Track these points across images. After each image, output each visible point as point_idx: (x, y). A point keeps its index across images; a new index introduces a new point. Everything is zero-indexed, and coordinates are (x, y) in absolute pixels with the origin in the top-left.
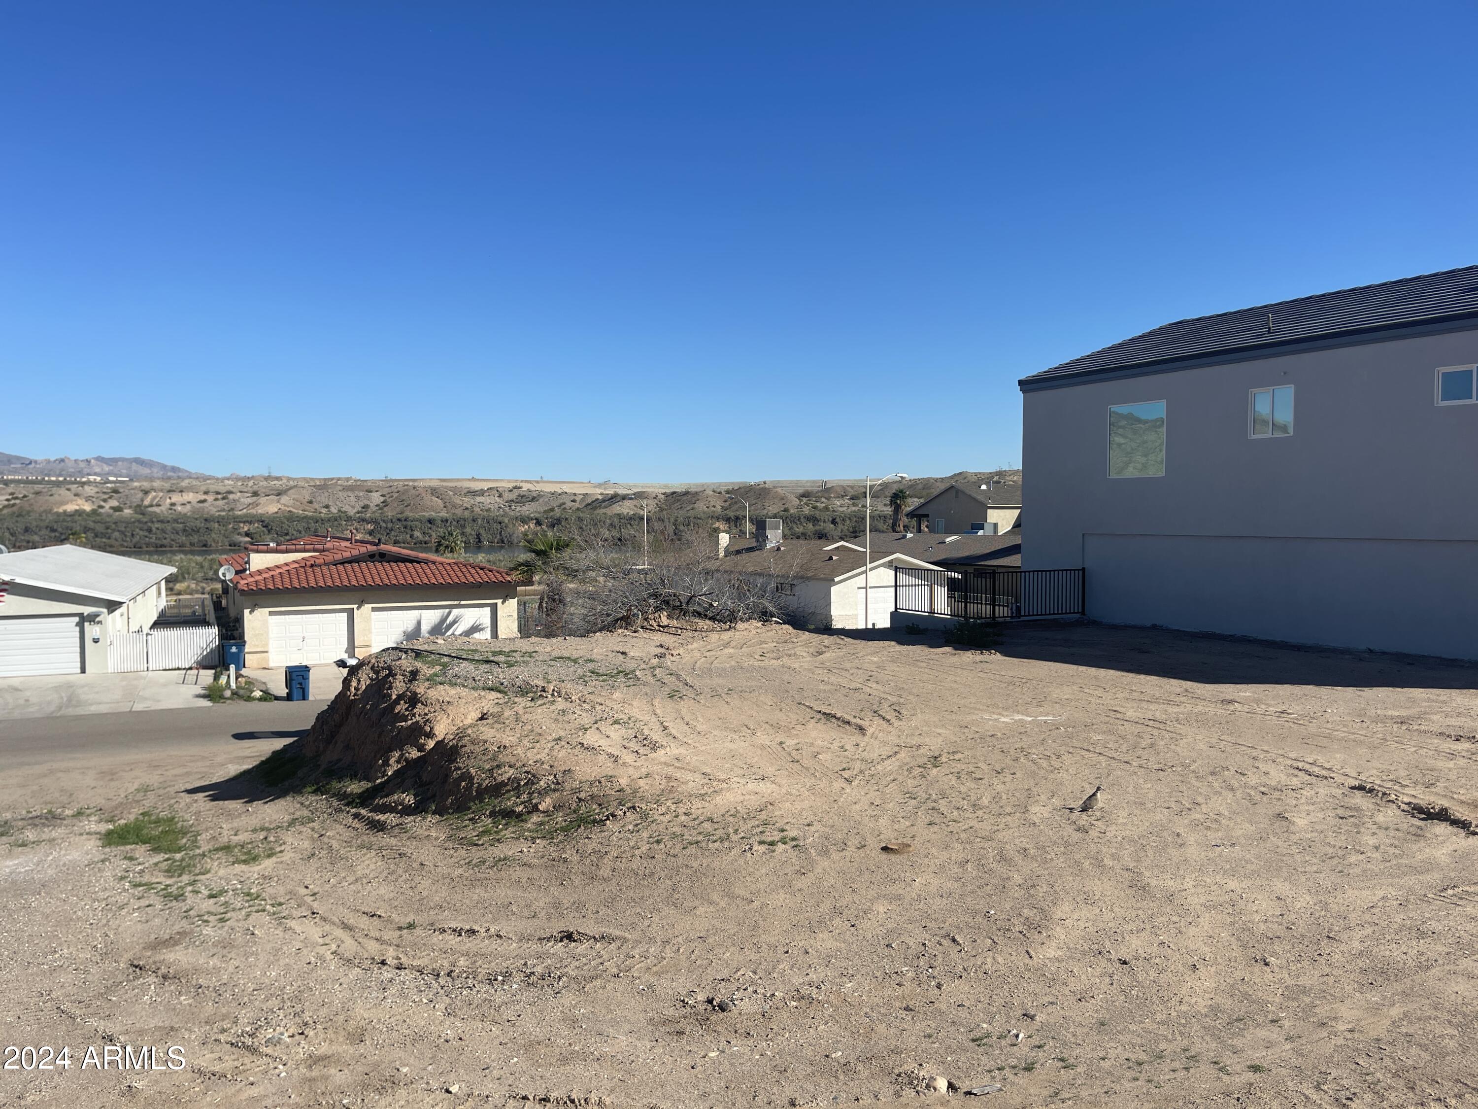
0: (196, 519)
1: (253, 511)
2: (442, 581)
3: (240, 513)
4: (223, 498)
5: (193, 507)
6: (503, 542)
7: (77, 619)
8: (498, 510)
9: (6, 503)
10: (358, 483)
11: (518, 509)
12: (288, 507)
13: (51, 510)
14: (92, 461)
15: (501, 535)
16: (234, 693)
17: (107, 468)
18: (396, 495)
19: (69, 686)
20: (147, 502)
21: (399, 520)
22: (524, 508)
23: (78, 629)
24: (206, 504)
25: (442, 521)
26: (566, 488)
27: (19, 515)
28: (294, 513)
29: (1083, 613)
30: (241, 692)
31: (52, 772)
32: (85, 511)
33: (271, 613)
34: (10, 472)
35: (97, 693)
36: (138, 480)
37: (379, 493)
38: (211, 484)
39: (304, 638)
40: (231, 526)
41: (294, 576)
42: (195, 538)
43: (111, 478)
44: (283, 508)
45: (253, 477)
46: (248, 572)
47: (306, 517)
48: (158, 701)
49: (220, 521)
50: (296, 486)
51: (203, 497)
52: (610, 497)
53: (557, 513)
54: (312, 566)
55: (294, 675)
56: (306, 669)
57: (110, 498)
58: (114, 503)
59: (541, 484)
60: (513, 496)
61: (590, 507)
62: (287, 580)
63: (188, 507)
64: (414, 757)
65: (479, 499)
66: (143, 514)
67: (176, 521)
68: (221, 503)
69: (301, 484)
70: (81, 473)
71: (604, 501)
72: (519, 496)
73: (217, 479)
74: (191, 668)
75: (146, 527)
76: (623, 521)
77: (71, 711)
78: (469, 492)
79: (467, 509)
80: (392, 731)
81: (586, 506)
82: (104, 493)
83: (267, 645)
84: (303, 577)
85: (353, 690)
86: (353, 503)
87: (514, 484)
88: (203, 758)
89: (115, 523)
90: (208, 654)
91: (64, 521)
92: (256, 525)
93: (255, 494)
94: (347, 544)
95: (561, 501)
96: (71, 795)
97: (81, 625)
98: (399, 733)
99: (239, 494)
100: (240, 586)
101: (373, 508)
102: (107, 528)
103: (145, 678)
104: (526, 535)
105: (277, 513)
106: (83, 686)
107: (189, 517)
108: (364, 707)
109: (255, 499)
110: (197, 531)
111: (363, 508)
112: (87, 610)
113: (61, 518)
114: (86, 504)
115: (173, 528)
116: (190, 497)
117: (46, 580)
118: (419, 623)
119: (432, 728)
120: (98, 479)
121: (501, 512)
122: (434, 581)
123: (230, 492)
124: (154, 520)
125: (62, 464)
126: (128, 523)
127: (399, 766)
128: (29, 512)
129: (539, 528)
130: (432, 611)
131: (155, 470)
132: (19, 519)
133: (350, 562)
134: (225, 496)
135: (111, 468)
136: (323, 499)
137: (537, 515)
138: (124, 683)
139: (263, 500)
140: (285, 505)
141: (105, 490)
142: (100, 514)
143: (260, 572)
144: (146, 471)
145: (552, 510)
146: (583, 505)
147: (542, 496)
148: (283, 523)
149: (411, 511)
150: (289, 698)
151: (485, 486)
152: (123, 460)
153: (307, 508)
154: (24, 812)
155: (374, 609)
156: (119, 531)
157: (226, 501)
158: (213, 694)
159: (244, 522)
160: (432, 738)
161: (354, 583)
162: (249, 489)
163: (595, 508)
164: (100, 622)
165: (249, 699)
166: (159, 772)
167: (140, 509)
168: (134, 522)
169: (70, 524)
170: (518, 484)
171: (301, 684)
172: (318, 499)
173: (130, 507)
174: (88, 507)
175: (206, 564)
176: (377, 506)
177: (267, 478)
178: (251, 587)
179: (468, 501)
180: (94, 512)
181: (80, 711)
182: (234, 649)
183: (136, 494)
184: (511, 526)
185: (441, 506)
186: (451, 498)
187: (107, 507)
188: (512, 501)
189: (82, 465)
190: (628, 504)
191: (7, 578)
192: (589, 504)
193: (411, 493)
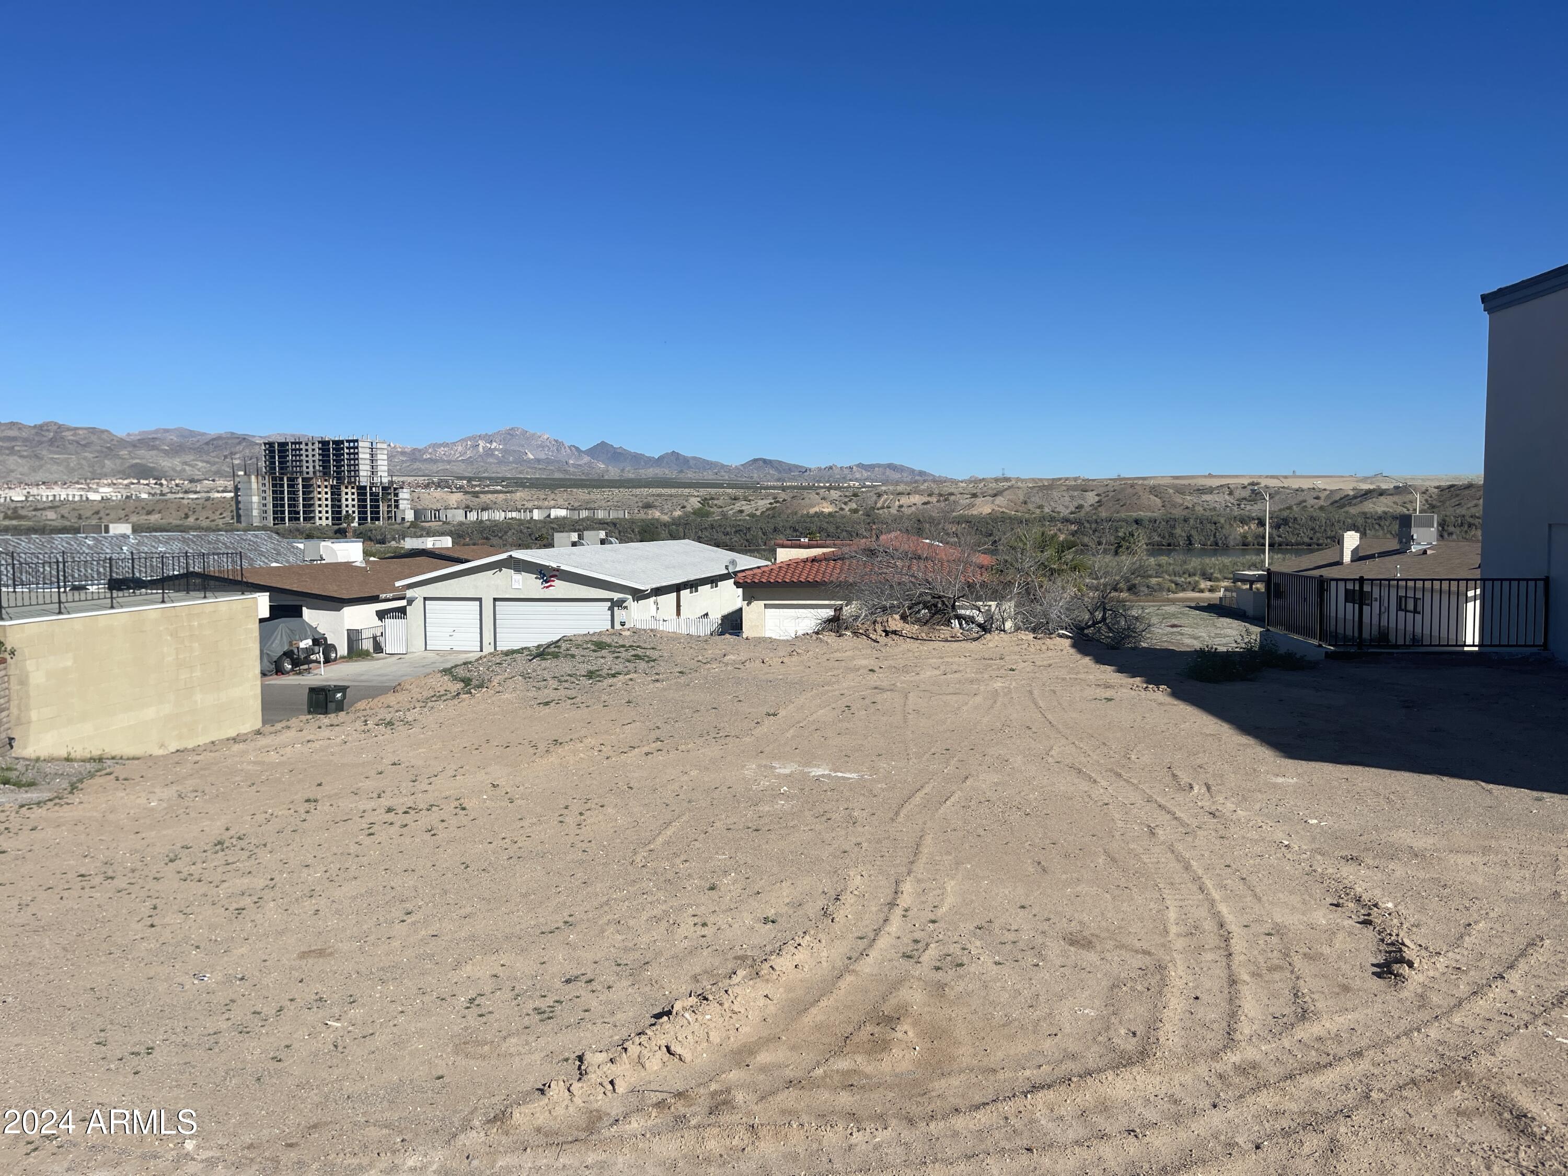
0: (919, 519)
1: (966, 512)
3: (954, 514)
4: (946, 500)
5: (917, 509)
6: (1217, 544)
7: (609, 604)
8: (1221, 509)
9: (769, 506)
11: (1248, 507)
12: (1001, 507)
13: (799, 512)
14: (854, 468)
15: (1215, 536)
17: (865, 474)
18: (1111, 494)
20: (879, 505)
21: (1109, 520)
23: (609, 612)
24: (929, 506)
26: (1315, 484)
27: (774, 517)
28: (1006, 513)
29: (1545, 646)
32: (825, 513)
33: (766, 606)
34: (790, 480)
37: (1095, 493)
38: (933, 487)
44: (996, 508)
45: (986, 479)
47: (1016, 517)
49: (931, 521)
50: (1016, 487)
51: (926, 499)
52: (1363, 492)
53: (1297, 512)
57: (850, 501)
58: (853, 506)
59: (1289, 480)
60: (1246, 493)
61: (1336, 505)
63: (913, 509)
65: (1206, 497)
66: (873, 516)
68: (943, 504)
69: (1022, 484)
70: (844, 479)
71: (1355, 497)
72: (1253, 493)
73: (952, 482)
76: (1369, 521)
78: (1199, 490)
79: (1187, 508)
81: (1332, 504)
82: (845, 496)
86: (1066, 504)
87: (1251, 480)
93: (974, 495)
95: (1301, 499)
97: (611, 609)
99: (960, 496)
100: (736, 579)
101: (1087, 508)
104: (1245, 537)
105: (987, 514)
107: (912, 518)
109: (972, 500)
111: (1077, 508)
112: (616, 596)
113: (804, 519)
114: (831, 507)
116: (916, 499)
120: (857, 484)
121: (1224, 511)
123: (952, 494)
125: (830, 471)
128: (782, 515)
129: (1261, 529)
132: (770, 520)
134: (946, 497)
135: (868, 474)
136: (1037, 499)
139: (979, 501)
140: (999, 506)
141: (846, 494)
142: (837, 516)
144: (897, 476)
145: (1290, 508)
146: (1329, 503)
148: (988, 523)
149: (1123, 511)
151: (1215, 483)
152: (879, 466)
153: (1020, 509)
157: (947, 502)
159: (957, 523)
162: (973, 490)
163: (1343, 506)
164: (626, 608)
167: (873, 511)
170: (1255, 481)
173: (865, 509)
174: (829, 510)
176: (1091, 506)
177: (997, 480)
179: (1189, 500)
180: (833, 513)
183: (872, 497)
184: (1227, 526)
185: (1160, 505)
186: (1170, 497)
187: (847, 509)
188: (1245, 499)
189: (846, 471)
190: (1385, 501)
191: (554, 565)
192: (1336, 502)
193: (1127, 492)
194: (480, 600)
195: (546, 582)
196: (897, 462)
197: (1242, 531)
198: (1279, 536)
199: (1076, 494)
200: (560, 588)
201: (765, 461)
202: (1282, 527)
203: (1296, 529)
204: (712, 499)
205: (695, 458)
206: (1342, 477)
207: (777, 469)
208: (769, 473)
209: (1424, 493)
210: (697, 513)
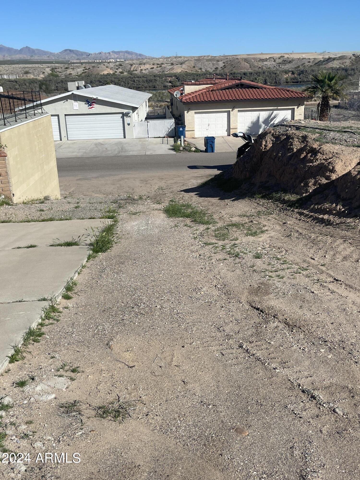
0: (151, 76)
1: (172, 72)
2: (270, 97)
3: (167, 73)
4: (160, 67)
5: (149, 71)
6: (276, 83)
7: (121, 115)
8: (274, 68)
9: (83, 71)
10: (213, 58)
11: (283, 67)
13: (99, 73)
14: (111, 53)
15: (275, 80)
16: (184, 149)
17: (116, 56)
18: (229, 62)
19: (121, 143)
20: (132, 69)
21: (231, 74)
22: (286, 67)
23: (122, 119)
24: (153, 69)
25: (250, 74)
26: (304, 56)
27: (88, 76)
28: (188, 72)
30: (187, 148)
31: (123, 179)
32: (111, 73)
33: (196, 113)
34: (83, 59)
35: (131, 146)
36: (128, 60)
37: (222, 62)
38: (154, 61)
39: (209, 124)
40: (164, 78)
41: (205, 96)
42: (151, 84)
43: (118, 60)
44: (183, 70)
45: (170, 57)
46: (184, 94)
47: (193, 74)
48: (155, 151)
49: (160, 76)
50: (188, 60)
51: (152, 66)
52: (327, 59)
53: (301, 68)
54: (212, 91)
55: (208, 140)
56: (213, 138)
57: (119, 68)
58: (120, 70)
59: (293, 55)
60: (280, 61)
61: (317, 65)
62: (202, 97)
63: (147, 71)
64: (324, 183)
65: (265, 63)
66: (131, 74)
67: (143, 77)
68: (159, 69)
69: (190, 59)
70: (107, 58)
71: (324, 61)
72: (283, 61)
73: (157, 59)
74: (164, 137)
75: (133, 80)
76: (334, 71)
77: (123, 154)
78: (260, 60)
79: (260, 68)
80: (304, 167)
81: (315, 64)
82: (117, 66)
83: (194, 127)
84: (208, 96)
85: (263, 146)
86: (211, 67)
87: (281, 55)
88: (179, 176)
89: (122, 78)
90: (171, 131)
91: (104, 78)
92: (174, 78)
93: (172, 64)
94: (224, 80)
95: (303, 63)
96: (133, 189)
97: (123, 117)
98: (309, 169)
99: (166, 64)
100: (183, 100)
102: (119, 81)
103: (148, 141)
104: (287, 79)
105: (181, 72)
106: (126, 144)
107: (148, 75)
108: (277, 155)
109: (172, 66)
110: (151, 81)
111: (215, 69)
112: (125, 111)
113: (103, 77)
114: (111, 71)
115: (143, 80)
116: (148, 66)
117: (109, 98)
118: (259, 118)
119: (333, 167)
120: (114, 60)
121: (275, 69)
122: (266, 97)
123: (163, 64)
124: (136, 76)
125: (101, 55)
126: (126, 78)
127: (315, 187)
128: (91, 75)
129: (293, 76)
130: (264, 112)
131: (133, 56)
132: (88, 78)
133: (228, 89)
134: (160, 65)
135: (118, 56)
136: (199, 65)
137: (293, 70)
138: (141, 143)
139: (175, 67)
140: (184, 69)
141: (117, 65)
142: (116, 75)
143: (189, 94)
144: (130, 56)
145: (299, 67)
147: (294, 60)
148: (184, 77)
149: (236, 70)
150: (206, 151)
151: (268, 57)
152: (122, 52)
153: (193, 70)
154: (117, 196)
155: (239, 111)
156: (123, 82)
157: (161, 68)
158: (175, 148)
159: (169, 77)
160: (334, 173)
161: (231, 98)
162: (170, 62)
163: (319, 65)
164: (130, 116)
165: (190, 151)
166: (164, 181)
167: (130, 72)
168: (128, 78)
169: (106, 79)
170: (283, 55)
171: (211, 145)
172: (197, 65)
173: (126, 72)
174: (111, 72)
175: (158, 94)
176: (221, 68)
177: (176, 57)
178: (188, 101)
179: (260, 64)
180: (114, 74)
181: (126, 154)
182: (181, 129)
183: (128, 66)
184: (280, 75)
185: (249, 67)
186: (253, 63)
187: (118, 72)
188: (280, 63)
189: (107, 55)
190: (336, 62)
191: (95, 97)
192: (317, 63)
193: (235, 61)
194: (58, 116)
195: (90, 105)
196: (129, 50)
197: (286, 77)
198: (300, 79)
199: (215, 62)
200: (97, 108)
201: (70, 51)
202: (301, 74)
203: (306, 75)
204: (56, 68)
205: (37, 50)
206: (312, 53)
207: (76, 54)
208: (73, 56)
209: (350, 59)
210: (50, 75)
